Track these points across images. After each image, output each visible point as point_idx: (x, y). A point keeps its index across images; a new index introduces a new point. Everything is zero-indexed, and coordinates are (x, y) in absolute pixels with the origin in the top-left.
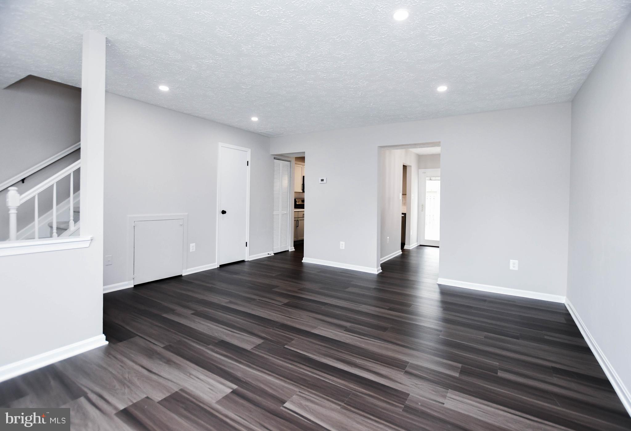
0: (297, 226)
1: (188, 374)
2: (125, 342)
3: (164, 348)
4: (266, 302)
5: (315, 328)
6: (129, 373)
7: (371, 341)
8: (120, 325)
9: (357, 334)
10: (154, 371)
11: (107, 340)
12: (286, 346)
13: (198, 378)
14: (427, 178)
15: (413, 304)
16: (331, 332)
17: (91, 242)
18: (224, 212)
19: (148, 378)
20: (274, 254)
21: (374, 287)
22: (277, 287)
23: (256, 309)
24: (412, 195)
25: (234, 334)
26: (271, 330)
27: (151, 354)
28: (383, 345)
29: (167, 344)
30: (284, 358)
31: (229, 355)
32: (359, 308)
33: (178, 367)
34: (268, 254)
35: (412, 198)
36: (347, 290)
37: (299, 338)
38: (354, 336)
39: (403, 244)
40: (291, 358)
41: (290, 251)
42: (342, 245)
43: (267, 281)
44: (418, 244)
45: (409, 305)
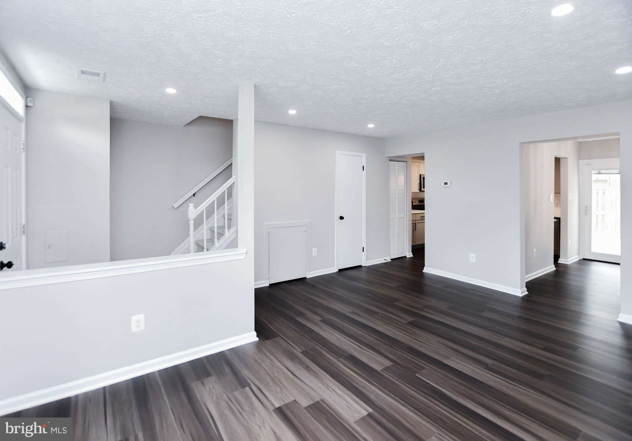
0: (415, 229)
1: (326, 386)
2: (270, 340)
3: (301, 352)
4: (389, 318)
5: (448, 358)
6: (278, 372)
7: (522, 389)
8: (265, 324)
9: (503, 377)
10: (297, 375)
11: (257, 336)
12: (417, 375)
13: (336, 392)
14: (593, 172)
15: (579, 347)
16: (468, 368)
17: (246, 255)
18: (342, 218)
19: (292, 381)
20: (391, 259)
21: (519, 315)
22: (398, 300)
23: (379, 324)
24: (570, 195)
25: (362, 350)
26: (398, 352)
27: (293, 357)
28: (539, 398)
29: (304, 349)
30: (415, 388)
31: (360, 372)
32: (501, 341)
33: (316, 375)
34: (385, 260)
35: (570, 198)
36: (482, 314)
37: (430, 367)
38: (498, 378)
39: (557, 257)
40: (425, 391)
41: (408, 257)
42: (473, 257)
43: (387, 292)
44: (580, 257)
45: (575, 348)
